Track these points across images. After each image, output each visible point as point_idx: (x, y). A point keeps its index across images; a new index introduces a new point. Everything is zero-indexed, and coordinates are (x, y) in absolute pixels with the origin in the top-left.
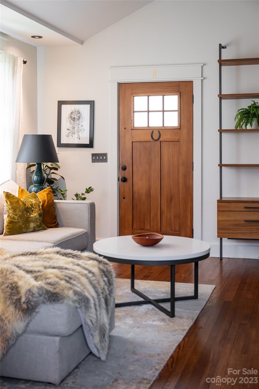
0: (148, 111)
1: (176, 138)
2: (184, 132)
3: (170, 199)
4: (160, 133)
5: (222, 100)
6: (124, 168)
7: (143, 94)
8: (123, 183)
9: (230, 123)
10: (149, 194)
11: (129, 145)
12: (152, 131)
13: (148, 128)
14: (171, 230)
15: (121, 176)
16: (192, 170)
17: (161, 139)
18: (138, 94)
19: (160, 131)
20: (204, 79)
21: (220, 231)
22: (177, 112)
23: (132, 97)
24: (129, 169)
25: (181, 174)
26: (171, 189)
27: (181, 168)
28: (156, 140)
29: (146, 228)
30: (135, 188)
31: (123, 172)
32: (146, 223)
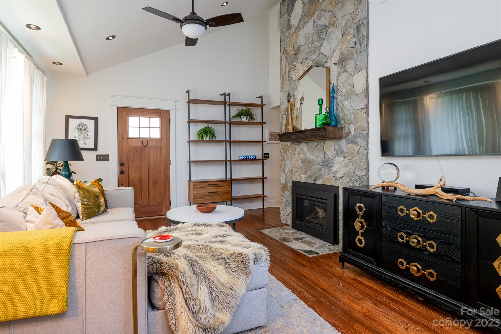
0: (139, 127)
1: (159, 145)
2: (164, 141)
3: (155, 183)
4: (147, 142)
5: (190, 123)
6: (122, 165)
7: (136, 116)
8: (121, 175)
9: (194, 137)
10: (140, 181)
11: (125, 149)
12: (142, 140)
13: (139, 139)
14: (156, 203)
15: (120, 170)
16: (169, 164)
17: (149, 145)
18: (132, 115)
19: (148, 140)
20: (177, 109)
21: (195, 200)
22: (159, 129)
23: (128, 117)
24: (126, 165)
25: (162, 167)
26: (155, 177)
27: (162, 163)
28: (145, 146)
29: (138, 203)
30: (130, 178)
31: (121, 167)
32: (138, 200)
